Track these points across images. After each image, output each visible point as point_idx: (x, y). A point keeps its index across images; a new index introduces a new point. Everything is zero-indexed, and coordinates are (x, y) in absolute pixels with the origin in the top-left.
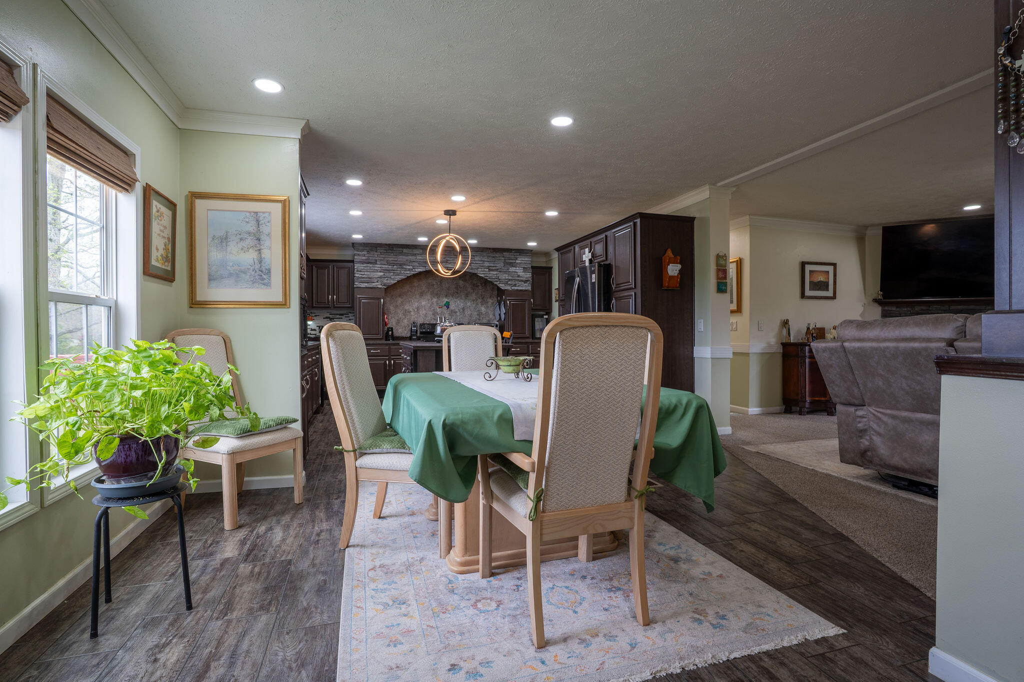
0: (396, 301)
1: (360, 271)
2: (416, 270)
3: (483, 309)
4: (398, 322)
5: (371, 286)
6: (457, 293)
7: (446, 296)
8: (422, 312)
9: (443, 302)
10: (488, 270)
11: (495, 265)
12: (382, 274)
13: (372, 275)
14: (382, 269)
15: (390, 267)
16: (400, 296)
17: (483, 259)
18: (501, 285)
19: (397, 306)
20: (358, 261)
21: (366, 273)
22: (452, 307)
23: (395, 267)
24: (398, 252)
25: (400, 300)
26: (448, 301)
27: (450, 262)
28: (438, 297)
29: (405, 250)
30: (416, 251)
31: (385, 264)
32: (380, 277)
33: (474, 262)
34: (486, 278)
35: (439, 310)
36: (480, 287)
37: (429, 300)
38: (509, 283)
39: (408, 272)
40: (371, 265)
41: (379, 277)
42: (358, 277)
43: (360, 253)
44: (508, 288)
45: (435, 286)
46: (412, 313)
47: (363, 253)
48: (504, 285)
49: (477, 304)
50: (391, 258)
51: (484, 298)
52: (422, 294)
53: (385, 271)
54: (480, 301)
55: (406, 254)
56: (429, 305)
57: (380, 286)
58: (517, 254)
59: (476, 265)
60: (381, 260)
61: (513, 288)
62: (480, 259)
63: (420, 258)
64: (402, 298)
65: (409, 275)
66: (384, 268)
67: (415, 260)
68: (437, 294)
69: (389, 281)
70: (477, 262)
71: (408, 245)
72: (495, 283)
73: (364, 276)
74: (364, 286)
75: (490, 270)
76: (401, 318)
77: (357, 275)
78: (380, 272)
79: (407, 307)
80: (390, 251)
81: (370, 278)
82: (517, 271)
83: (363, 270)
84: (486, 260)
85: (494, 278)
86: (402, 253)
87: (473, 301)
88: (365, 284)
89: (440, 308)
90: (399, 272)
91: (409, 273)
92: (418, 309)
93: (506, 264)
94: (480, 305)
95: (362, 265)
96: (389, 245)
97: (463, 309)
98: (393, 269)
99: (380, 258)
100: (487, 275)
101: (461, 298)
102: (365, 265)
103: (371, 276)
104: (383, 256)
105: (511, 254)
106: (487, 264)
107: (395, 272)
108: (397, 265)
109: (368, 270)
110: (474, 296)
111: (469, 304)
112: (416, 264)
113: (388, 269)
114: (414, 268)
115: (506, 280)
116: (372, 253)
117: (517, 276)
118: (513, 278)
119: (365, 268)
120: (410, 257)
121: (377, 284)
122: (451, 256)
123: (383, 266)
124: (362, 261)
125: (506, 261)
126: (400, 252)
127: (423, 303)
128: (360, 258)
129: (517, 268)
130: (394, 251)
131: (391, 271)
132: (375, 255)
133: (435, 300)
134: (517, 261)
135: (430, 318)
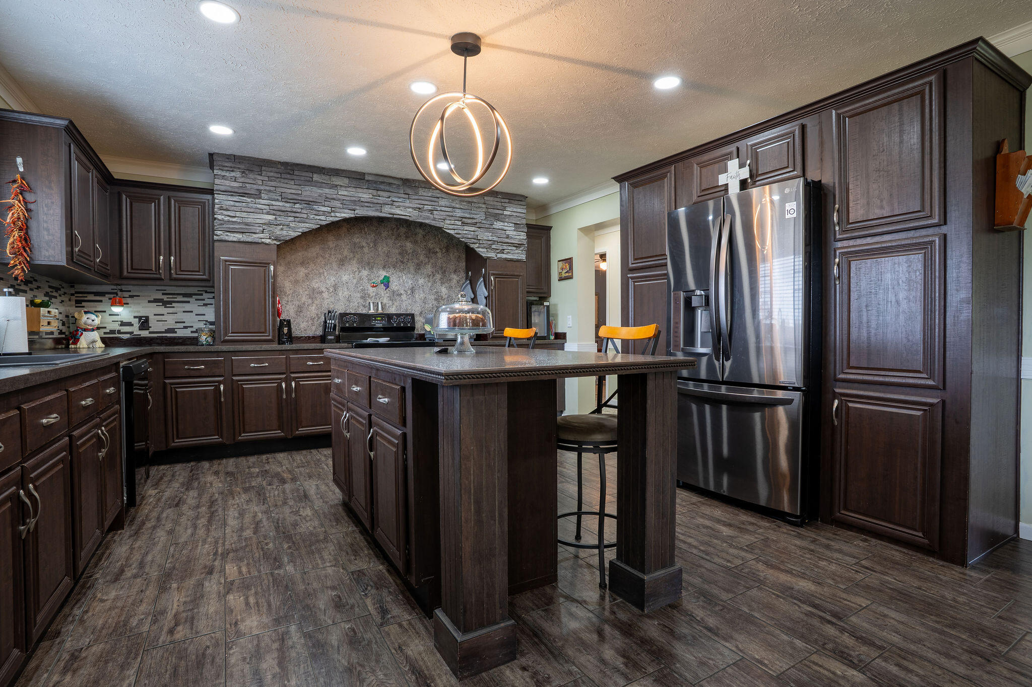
0: (296, 273)
1: (227, 210)
2: (338, 215)
3: (444, 290)
4: (300, 310)
5: (249, 240)
6: (402, 262)
7: (384, 267)
8: (343, 293)
9: (378, 277)
10: (460, 223)
11: (472, 216)
12: (271, 217)
13: (252, 218)
14: (271, 207)
15: (288, 205)
16: (302, 264)
17: (454, 205)
18: (480, 249)
19: (296, 282)
20: (223, 188)
21: (238, 214)
22: (394, 285)
23: (297, 206)
24: (302, 178)
25: (302, 271)
26: (387, 275)
27: (397, 204)
28: (371, 268)
29: (316, 177)
30: (337, 181)
31: (277, 200)
32: (269, 224)
33: (439, 209)
34: (457, 236)
35: (371, 291)
37: (354, 273)
38: (494, 247)
39: (323, 218)
40: (249, 200)
41: (265, 224)
42: (223, 220)
43: (227, 174)
44: (492, 255)
45: (366, 250)
46: (325, 295)
47: (233, 174)
48: (485, 250)
49: (435, 282)
50: (290, 189)
51: (445, 271)
52: (342, 262)
53: (279, 213)
54: (438, 276)
55: (319, 185)
56: (355, 281)
57: (268, 241)
58: (505, 200)
59: (442, 213)
60: (270, 191)
61: (499, 255)
62: (448, 204)
63: (345, 193)
64: (306, 268)
65: (324, 223)
66: (275, 208)
67: (334, 196)
68: (369, 264)
69: (284, 233)
70: (443, 209)
71: (323, 168)
72: (472, 246)
73: (234, 220)
74: (235, 239)
75: (464, 224)
76: (304, 304)
77: (220, 217)
78: (268, 213)
79: (315, 284)
80: (288, 176)
81: (247, 224)
82: (506, 228)
83: (233, 208)
84: (457, 206)
85: (470, 236)
86: (310, 182)
87: (429, 276)
88: (235, 235)
89: (373, 286)
90: (305, 216)
91: (325, 220)
92: (335, 287)
93: (488, 215)
94: (439, 283)
95: (230, 198)
96: (285, 164)
97: (413, 290)
98: (294, 210)
99: (267, 188)
100: (460, 232)
101: (409, 272)
102: (236, 199)
103: (249, 220)
104: (273, 183)
105: (496, 199)
106: (459, 213)
107: (297, 215)
108: (301, 204)
109: (244, 209)
110: (429, 269)
111: (421, 281)
112: (337, 204)
113: (283, 209)
114: (334, 212)
115: (490, 243)
116: (251, 176)
117: (505, 236)
118: (500, 240)
119: (237, 204)
120: (327, 191)
121: (261, 235)
122: (400, 195)
123: (274, 203)
124: (230, 189)
125: (490, 210)
126: (308, 179)
127: (345, 278)
128: (227, 183)
129: (506, 224)
130: (295, 177)
131: (290, 214)
132: (256, 182)
133: (365, 273)
134: (505, 213)
135: (356, 304)
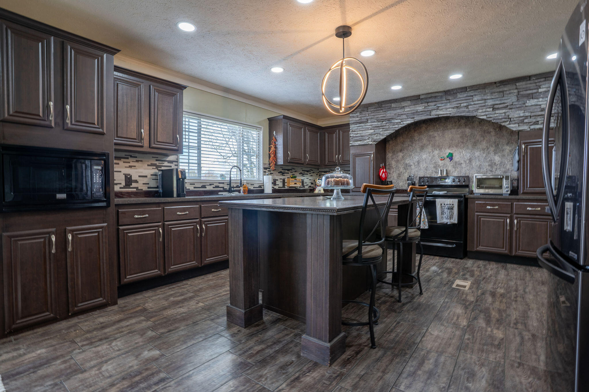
0: (398, 156)
1: (355, 131)
2: (404, 123)
3: (497, 159)
4: (399, 175)
5: (363, 144)
6: (463, 143)
7: (449, 147)
8: (423, 165)
9: (445, 154)
10: (491, 109)
11: (502, 102)
12: (372, 131)
13: (365, 133)
14: (372, 126)
15: (379, 123)
16: (401, 151)
17: (485, 97)
18: (512, 125)
19: (397, 161)
20: (352, 122)
21: (359, 132)
22: (456, 158)
23: (384, 123)
24: (386, 108)
25: (401, 155)
26: (451, 152)
27: (441, 108)
28: (440, 149)
29: (393, 105)
30: (404, 104)
31: (375, 122)
32: (371, 134)
33: (472, 103)
34: (489, 119)
35: (441, 163)
36: (493, 133)
37: (430, 153)
38: (526, 121)
39: (396, 126)
40: (363, 125)
41: (369, 135)
42: (353, 136)
43: (355, 115)
44: (525, 128)
45: (437, 138)
46: (413, 167)
47: (357, 114)
48: (517, 125)
49: (489, 153)
50: (381, 115)
51: (498, 145)
52: (422, 148)
53: (376, 128)
54: (492, 149)
55: (395, 109)
56: (430, 158)
57: (370, 143)
58: (539, 80)
59: (475, 106)
60: (372, 118)
61: (532, 127)
62: (479, 98)
63: (409, 109)
64: (403, 153)
65: (397, 129)
66: (374, 126)
67: (402, 113)
68: (439, 146)
69: (378, 138)
70: (476, 102)
71: (397, 99)
72: (503, 124)
73: (357, 135)
74: (358, 144)
75: (494, 109)
76: (402, 172)
77: (352, 135)
78: (371, 129)
79: (407, 161)
80: (380, 109)
81: (362, 136)
82: (540, 103)
83: (357, 130)
84: (489, 97)
85: (500, 117)
86: (390, 108)
87: (484, 150)
88: (358, 142)
89: (441, 160)
90: (387, 127)
91: (398, 127)
92: (418, 162)
93: (519, 96)
94: (492, 154)
95: (356, 126)
96: (378, 103)
97: (470, 160)
98: (382, 125)
99: (371, 117)
100: (491, 116)
101: (468, 148)
102: (358, 125)
103: (363, 134)
104: (372, 114)
105: (529, 82)
106: (490, 103)
107: (384, 127)
108: (385, 121)
109: (361, 130)
110: (484, 144)
111: (477, 154)
112: (404, 117)
113: (377, 126)
114: (402, 121)
115: (521, 118)
116: (364, 113)
117: (539, 110)
118: (533, 114)
119: (358, 128)
120: (399, 111)
121: (368, 141)
122: (443, 102)
123: (373, 124)
124: (355, 122)
125: (521, 93)
126: (389, 107)
127: (424, 156)
128: (354, 119)
129: (541, 100)
130: (382, 108)
131: (380, 128)
132: (366, 115)
133: (436, 152)
134: (540, 90)
135: (431, 171)
